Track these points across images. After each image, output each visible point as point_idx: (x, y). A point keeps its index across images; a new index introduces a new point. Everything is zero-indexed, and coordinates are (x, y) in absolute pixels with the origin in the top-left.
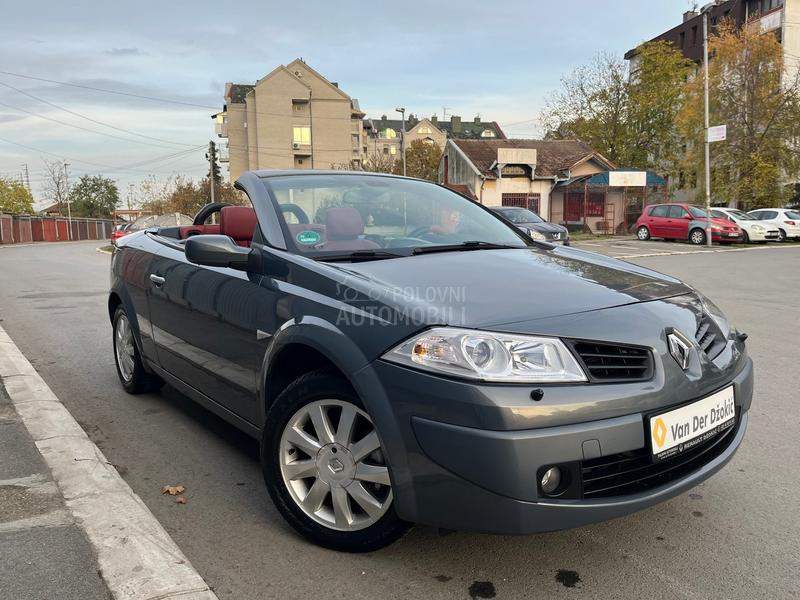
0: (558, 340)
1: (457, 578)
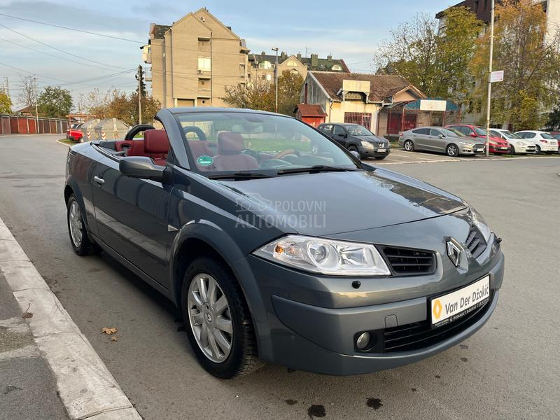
0: (373, 246)
1: (300, 402)
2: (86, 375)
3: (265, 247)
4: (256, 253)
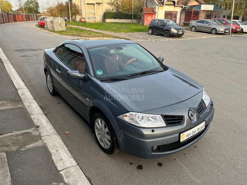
0: (160, 115)
1: (134, 163)
2: (61, 153)
3: (122, 115)
4: (118, 117)
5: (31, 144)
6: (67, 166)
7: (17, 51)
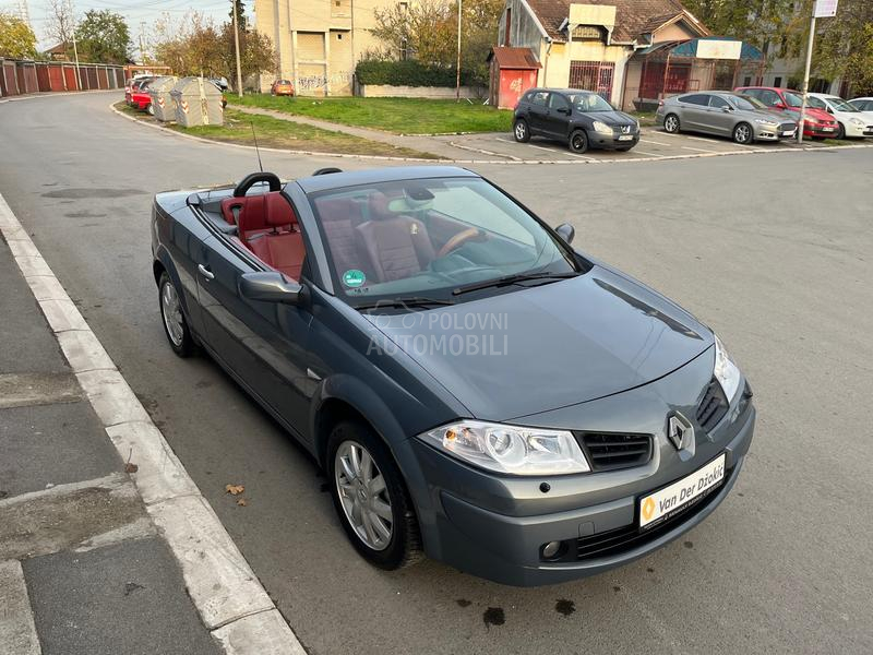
0: (569, 433)
1: (475, 602)
2: (216, 563)
3: (434, 431)
5: (109, 530)
6: (238, 611)
7: (53, 195)
